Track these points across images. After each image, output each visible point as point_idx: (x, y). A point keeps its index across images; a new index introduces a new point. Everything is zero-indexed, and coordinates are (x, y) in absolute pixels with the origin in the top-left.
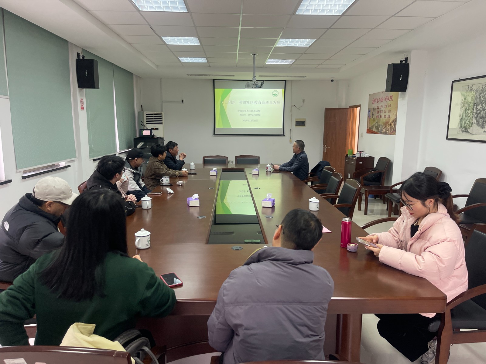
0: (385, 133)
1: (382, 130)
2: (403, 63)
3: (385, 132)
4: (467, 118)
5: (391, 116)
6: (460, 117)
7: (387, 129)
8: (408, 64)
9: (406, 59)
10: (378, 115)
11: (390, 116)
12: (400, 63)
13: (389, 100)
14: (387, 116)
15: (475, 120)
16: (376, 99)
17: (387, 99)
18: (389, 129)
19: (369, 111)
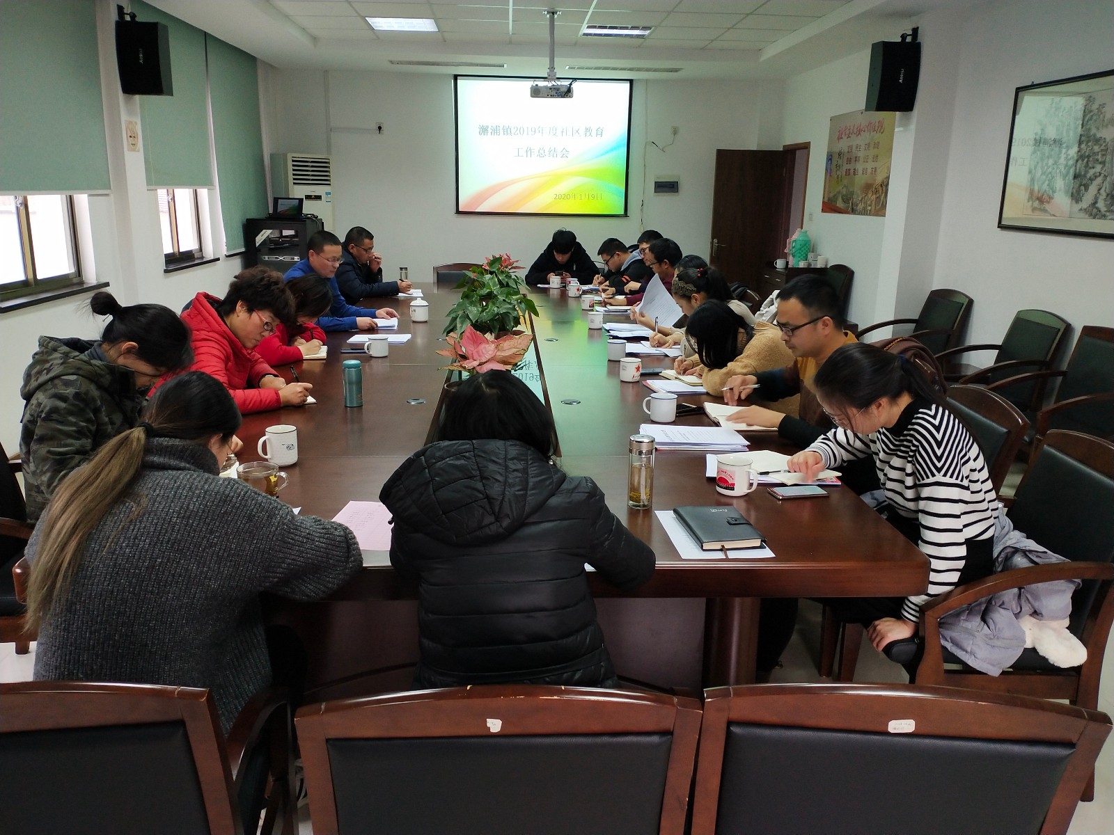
0: (864, 212)
1: (857, 205)
2: (907, 41)
3: (864, 209)
4: (1044, 177)
5: (878, 171)
6: (1030, 176)
7: (868, 203)
8: (919, 44)
9: (915, 31)
10: (848, 166)
11: (875, 171)
12: (899, 40)
13: (874, 130)
14: (869, 171)
15: (1063, 182)
16: (845, 130)
17: (872, 128)
18: (873, 203)
19: (830, 158)
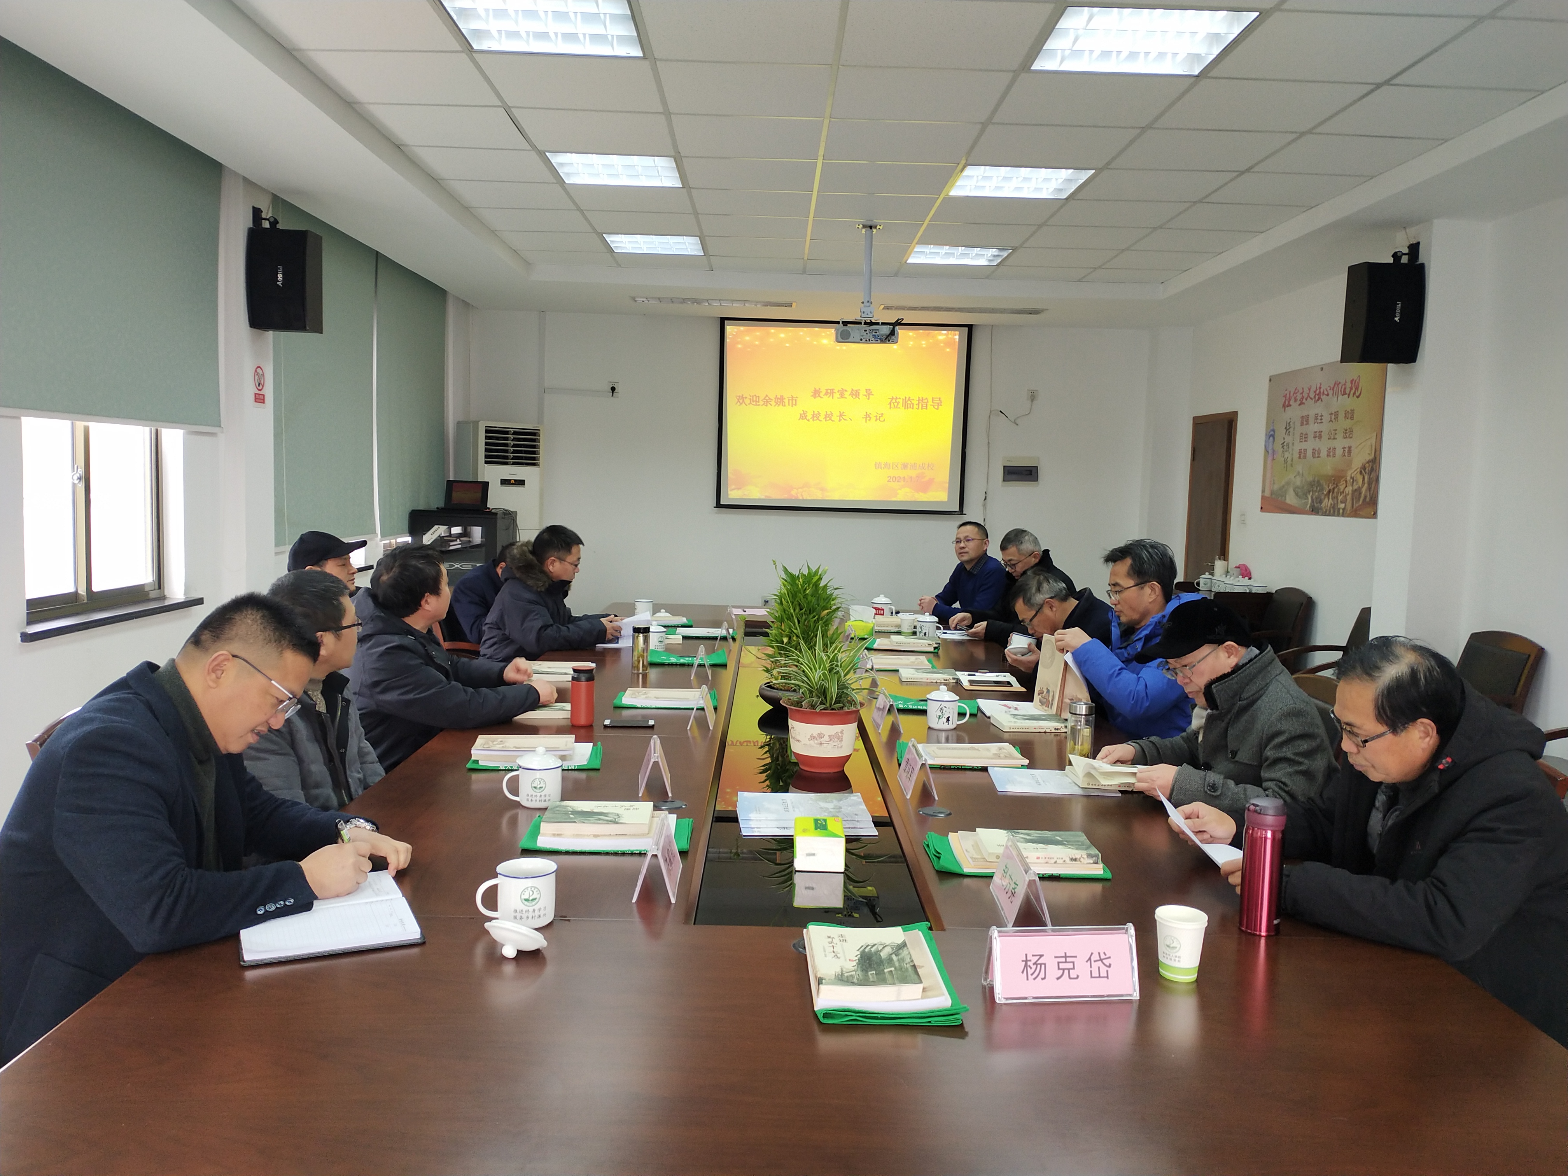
0: (1334, 512)
1: (1321, 502)
2: (1402, 261)
3: (1334, 507)
5: (1354, 451)
7: (1340, 498)
8: (1422, 266)
10: (1304, 446)
11: (1350, 451)
12: (1391, 261)
13: (1345, 394)
14: (1339, 452)
16: (1294, 393)
17: (1339, 389)
18: (1349, 498)
19: (1271, 435)
